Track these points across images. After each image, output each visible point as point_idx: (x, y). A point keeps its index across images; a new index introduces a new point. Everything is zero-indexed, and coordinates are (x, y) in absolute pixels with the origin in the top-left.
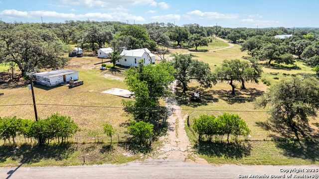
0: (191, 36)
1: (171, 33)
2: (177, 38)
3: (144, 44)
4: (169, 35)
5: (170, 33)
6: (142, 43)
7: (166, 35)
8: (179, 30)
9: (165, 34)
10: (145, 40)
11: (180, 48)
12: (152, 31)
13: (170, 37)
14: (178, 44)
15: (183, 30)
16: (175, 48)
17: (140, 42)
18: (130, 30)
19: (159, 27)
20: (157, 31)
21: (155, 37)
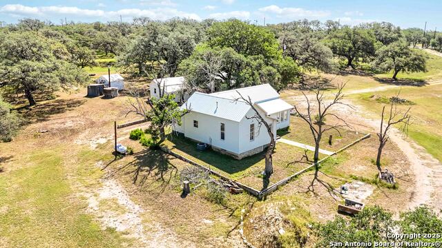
0: (385, 48)
1: (335, 40)
2: (349, 51)
3: (265, 70)
4: (331, 44)
5: (333, 39)
6: (259, 67)
7: (324, 46)
8: (355, 33)
9: (321, 43)
10: (268, 58)
11: (354, 72)
12: (293, 37)
13: (334, 49)
14: (350, 64)
15: (364, 34)
16: (343, 74)
17: (255, 63)
18: (232, 33)
19: (309, 28)
20: (303, 36)
21: (298, 50)
